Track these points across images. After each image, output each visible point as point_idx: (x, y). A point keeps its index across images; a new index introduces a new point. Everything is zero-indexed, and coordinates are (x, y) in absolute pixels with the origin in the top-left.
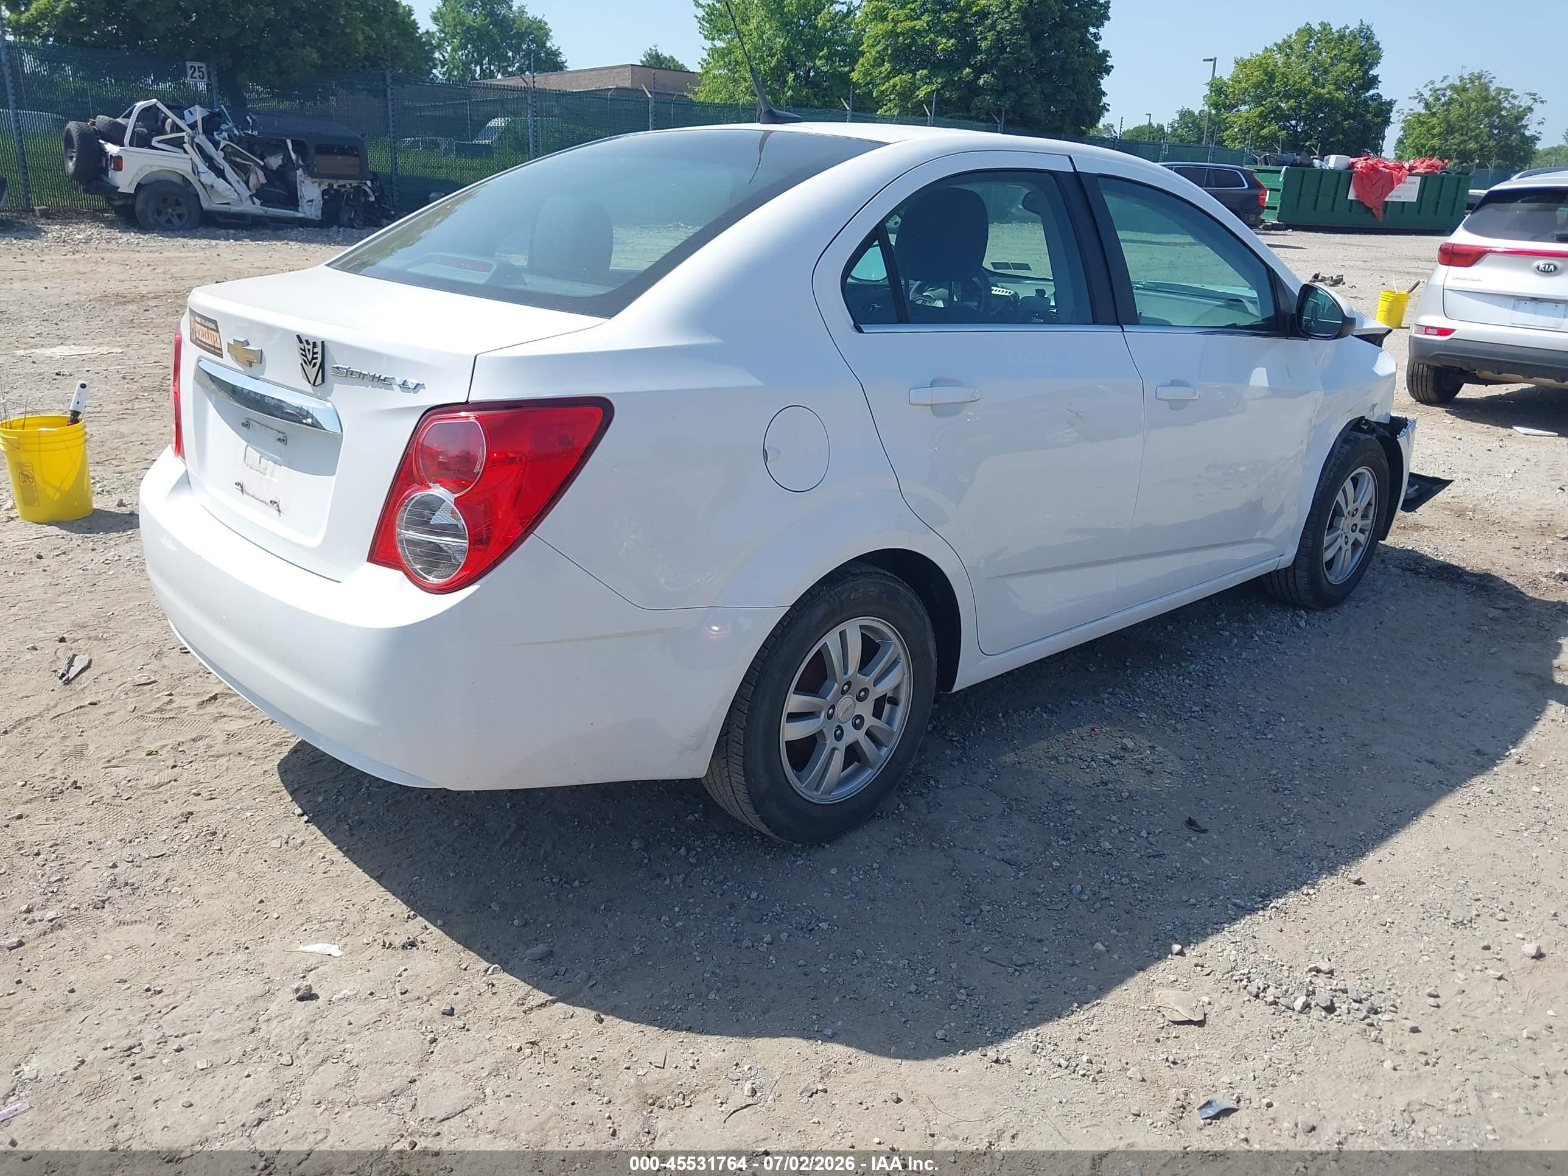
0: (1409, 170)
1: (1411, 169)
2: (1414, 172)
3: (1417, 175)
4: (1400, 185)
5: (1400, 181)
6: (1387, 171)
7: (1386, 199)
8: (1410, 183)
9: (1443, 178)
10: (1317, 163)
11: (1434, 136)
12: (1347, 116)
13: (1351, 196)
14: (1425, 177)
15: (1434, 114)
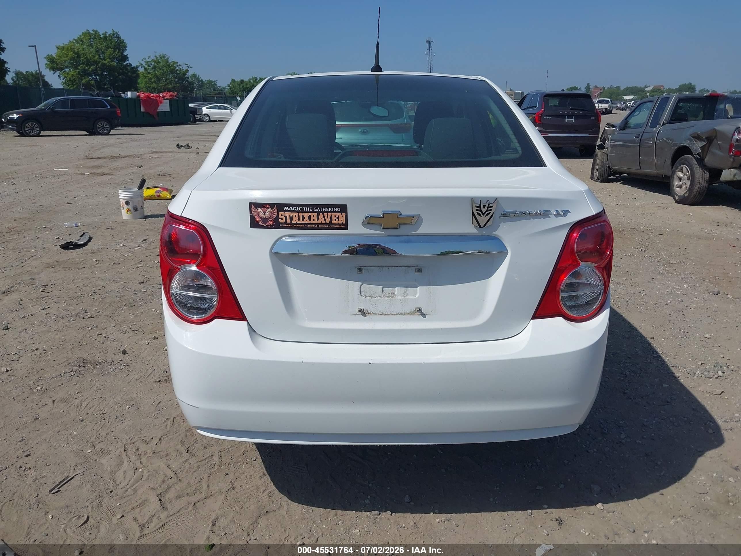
0: (163, 97)
1: (164, 97)
2: (165, 98)
3: (167, 99)
4: (161, 104)
5: (161, 102)
6: (154, 98)
7: (158, 111)
8: (165, 103)
9: (177, 101)
10: (123, 95)
11: (152, 83)
12: (120, 74)
13: (143, 110)
14: (171, 100)
15: (149, 73)
